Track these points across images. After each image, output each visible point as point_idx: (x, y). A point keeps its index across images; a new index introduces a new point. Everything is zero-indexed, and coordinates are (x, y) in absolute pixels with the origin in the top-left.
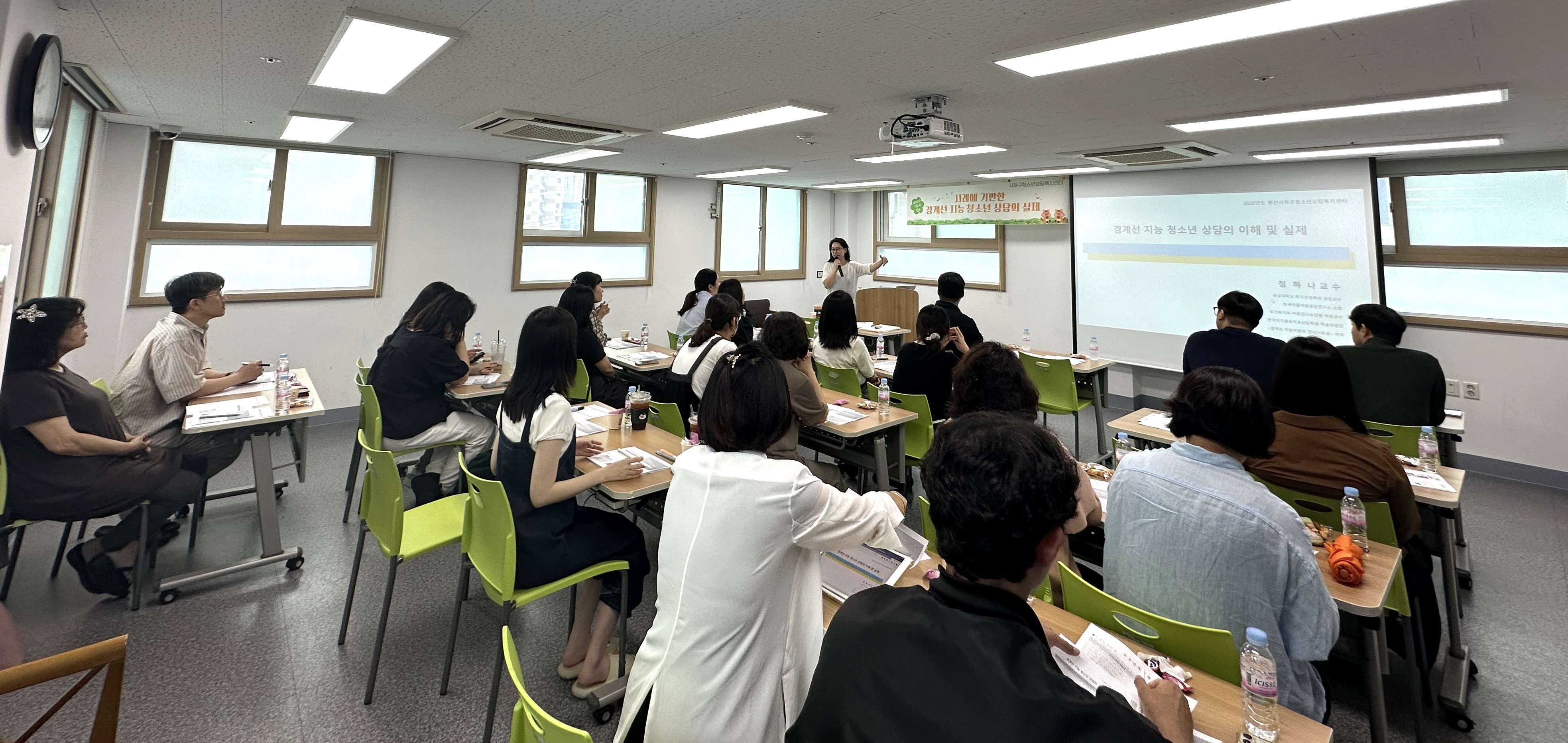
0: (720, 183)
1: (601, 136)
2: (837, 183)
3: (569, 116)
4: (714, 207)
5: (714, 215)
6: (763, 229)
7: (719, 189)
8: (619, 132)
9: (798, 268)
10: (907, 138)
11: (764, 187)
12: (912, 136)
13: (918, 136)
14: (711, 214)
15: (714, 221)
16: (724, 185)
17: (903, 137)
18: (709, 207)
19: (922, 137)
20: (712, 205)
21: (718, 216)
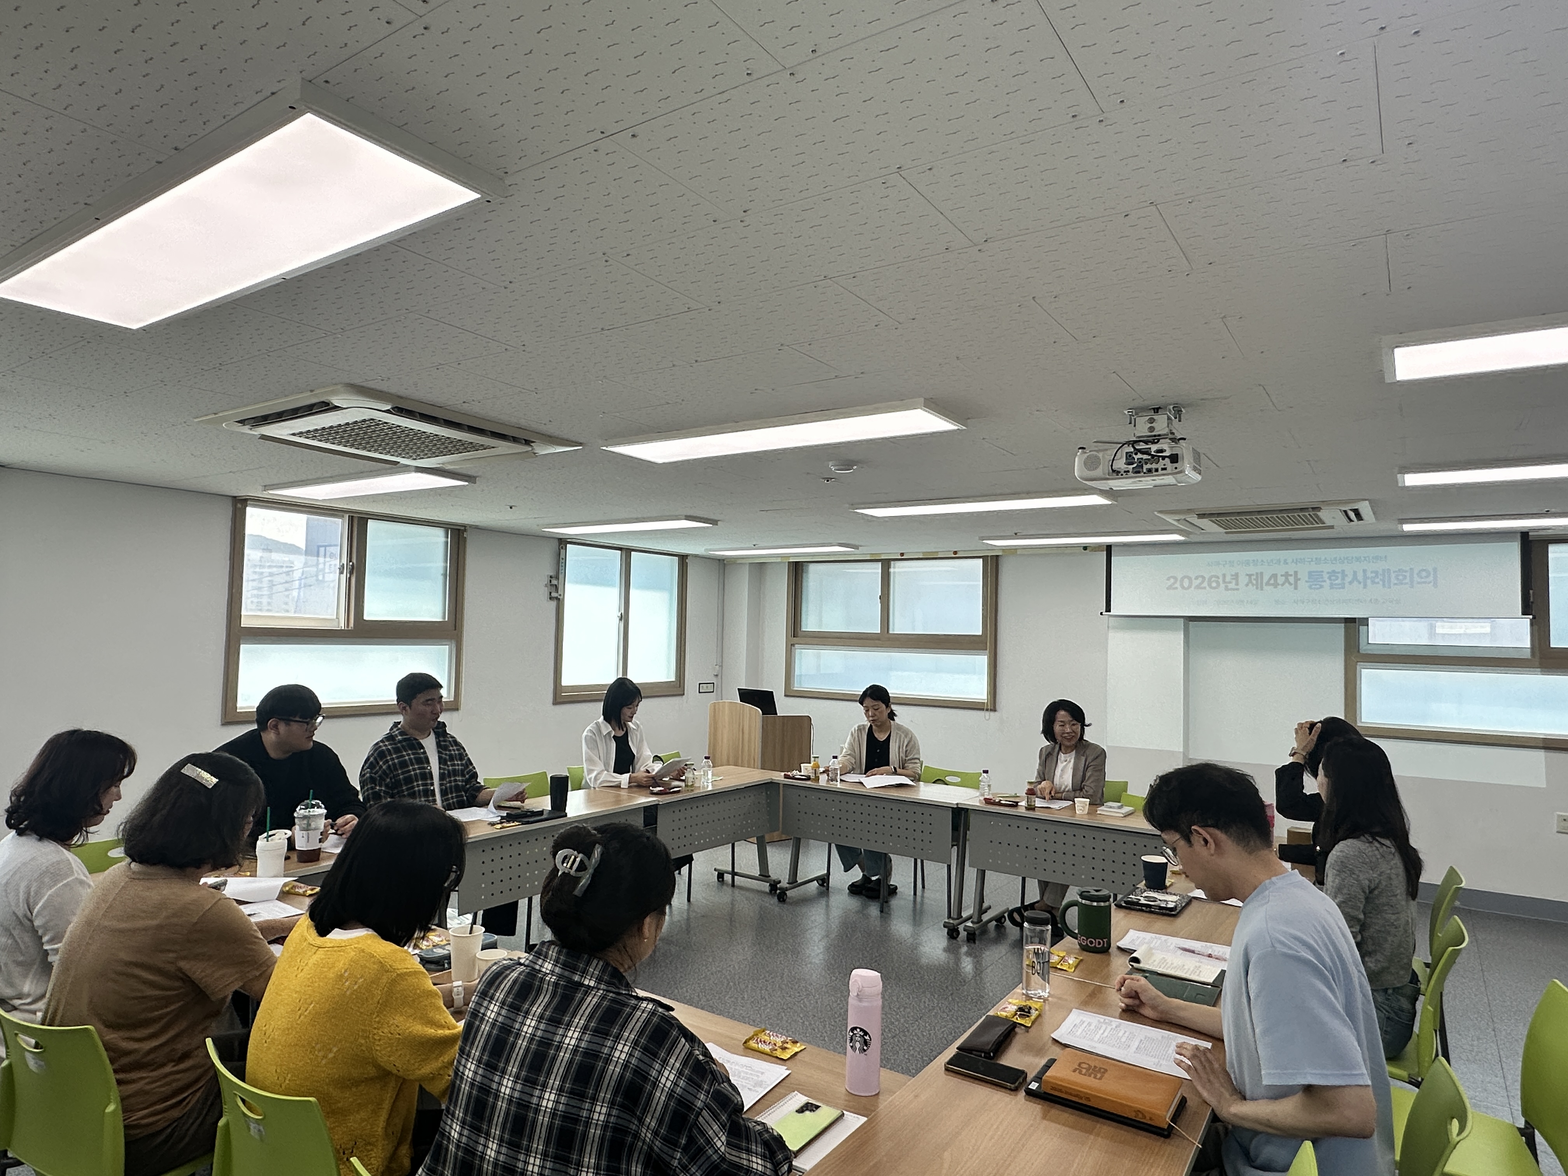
0: (563, 542)
2: (755, 547)
4: (554, 582)
5: (554, 595)
6: (624, 618)
7: (562, 551)
8: (528, 442)
9: (673, 679)
10: (1130, 474)
11: (626, 552)
12: (1145, 471)
13: (1157, 470)
14: (550, 593)
15: (554, 604)
16: (568, 546)
17: (1122, 473)
18: (546, 580)
19: (1164, 472)
20: (551, 577)
21: (560, 595)
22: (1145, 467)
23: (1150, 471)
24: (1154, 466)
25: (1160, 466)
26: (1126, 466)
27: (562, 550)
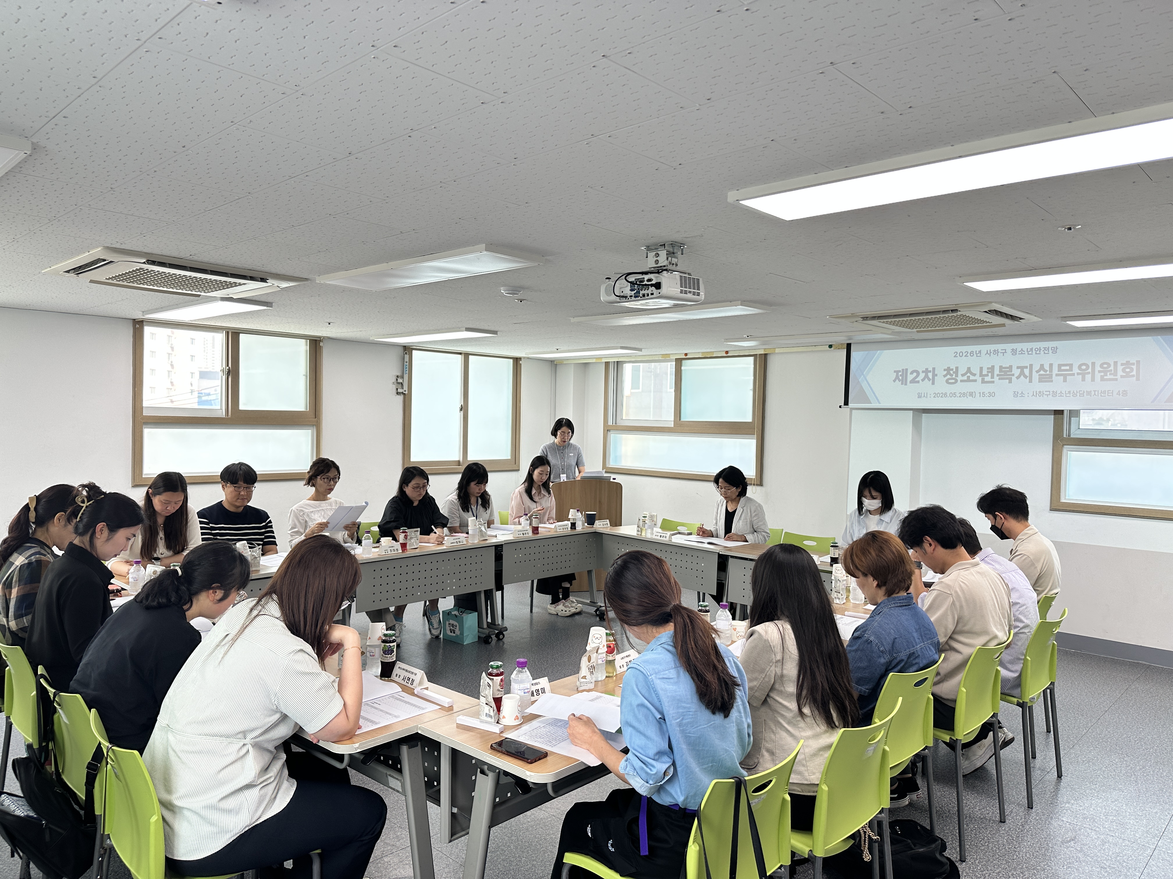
0: (407, 349)
1: (240, 284)
3: (195, 258)
4: (400, 380)
5: (400, 390)
6: (464, 409)
7: (407, 357)
8: (263, 280)
9: (509, 458)
10: (633, 298)
11: (466, 356)
12: (641, 295)
13: (648, 295)
14: (397, 389)
15: (401, 397)
16: (414, 352)
17: (629, 297)
18: (394, 380)
19: (652, 296)
20: (397, 377)
21: (405, 391)
22: (642, 292)
23: (644, 295)
24: (646, 292)
25: (649, 292)
26: (630, 292)
27: (405, 355)
